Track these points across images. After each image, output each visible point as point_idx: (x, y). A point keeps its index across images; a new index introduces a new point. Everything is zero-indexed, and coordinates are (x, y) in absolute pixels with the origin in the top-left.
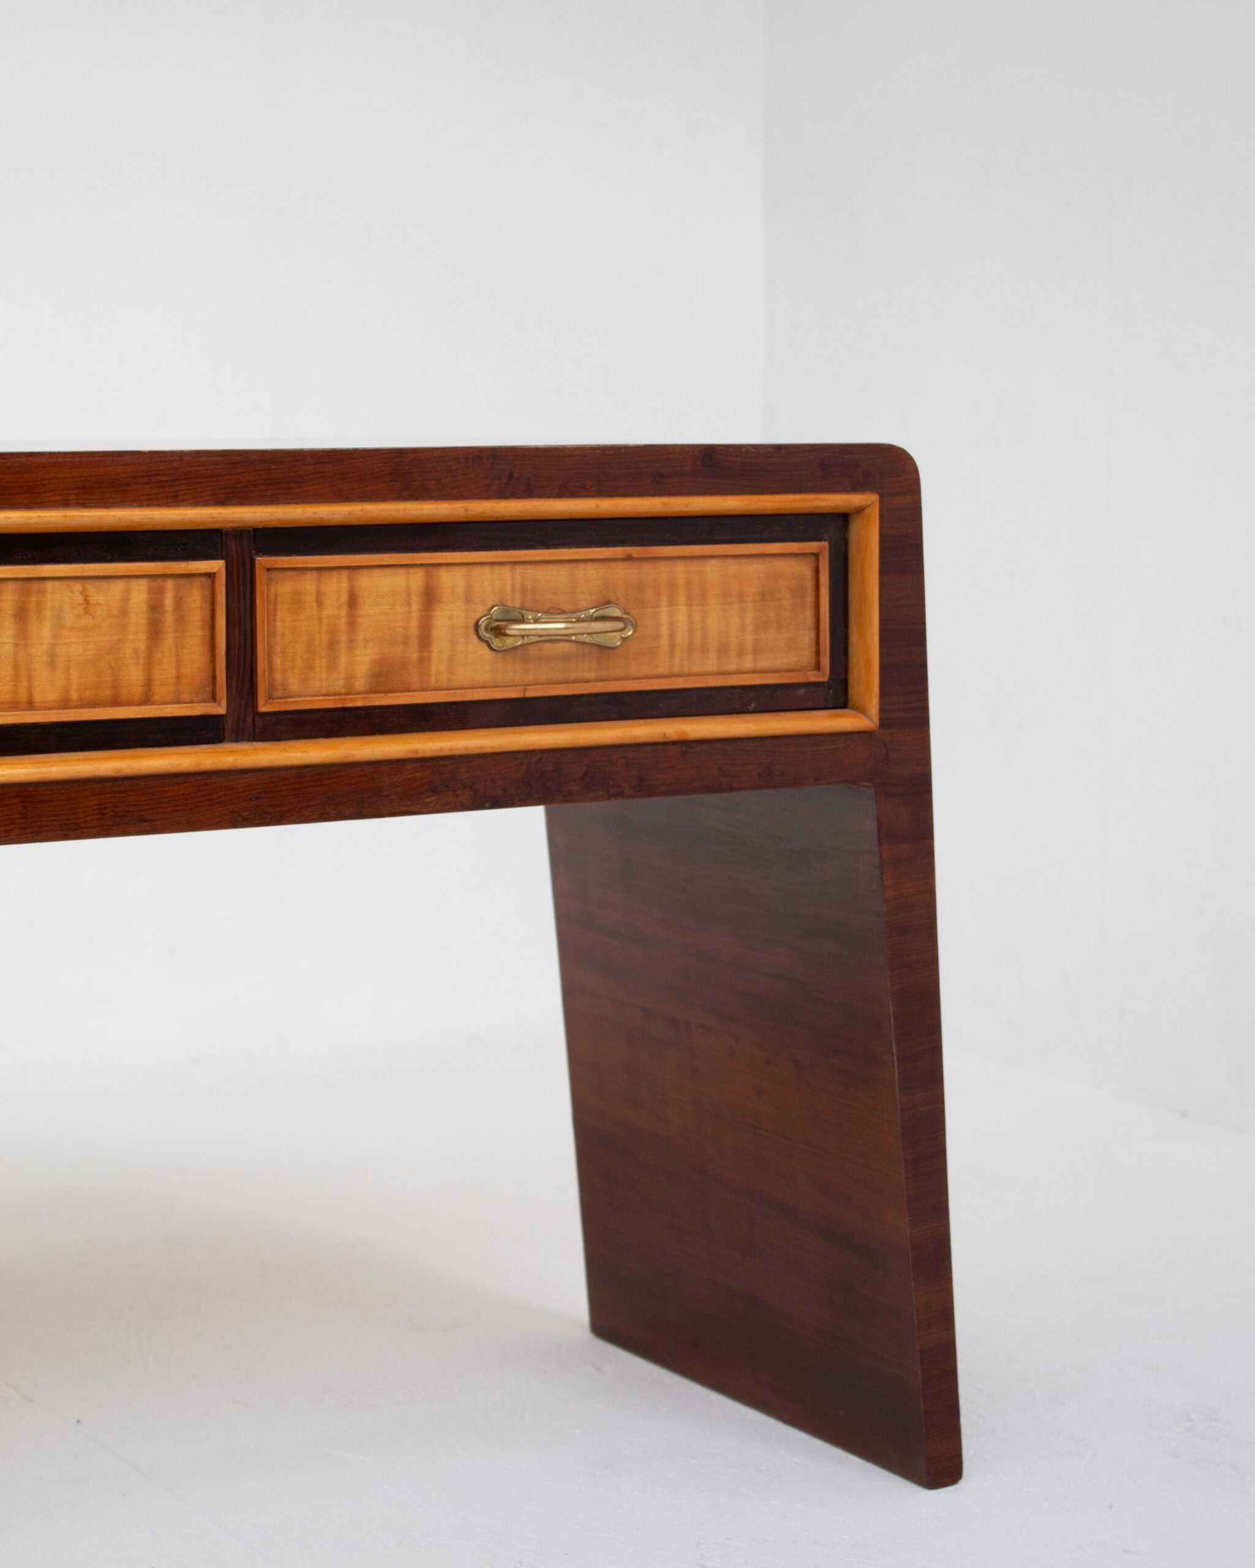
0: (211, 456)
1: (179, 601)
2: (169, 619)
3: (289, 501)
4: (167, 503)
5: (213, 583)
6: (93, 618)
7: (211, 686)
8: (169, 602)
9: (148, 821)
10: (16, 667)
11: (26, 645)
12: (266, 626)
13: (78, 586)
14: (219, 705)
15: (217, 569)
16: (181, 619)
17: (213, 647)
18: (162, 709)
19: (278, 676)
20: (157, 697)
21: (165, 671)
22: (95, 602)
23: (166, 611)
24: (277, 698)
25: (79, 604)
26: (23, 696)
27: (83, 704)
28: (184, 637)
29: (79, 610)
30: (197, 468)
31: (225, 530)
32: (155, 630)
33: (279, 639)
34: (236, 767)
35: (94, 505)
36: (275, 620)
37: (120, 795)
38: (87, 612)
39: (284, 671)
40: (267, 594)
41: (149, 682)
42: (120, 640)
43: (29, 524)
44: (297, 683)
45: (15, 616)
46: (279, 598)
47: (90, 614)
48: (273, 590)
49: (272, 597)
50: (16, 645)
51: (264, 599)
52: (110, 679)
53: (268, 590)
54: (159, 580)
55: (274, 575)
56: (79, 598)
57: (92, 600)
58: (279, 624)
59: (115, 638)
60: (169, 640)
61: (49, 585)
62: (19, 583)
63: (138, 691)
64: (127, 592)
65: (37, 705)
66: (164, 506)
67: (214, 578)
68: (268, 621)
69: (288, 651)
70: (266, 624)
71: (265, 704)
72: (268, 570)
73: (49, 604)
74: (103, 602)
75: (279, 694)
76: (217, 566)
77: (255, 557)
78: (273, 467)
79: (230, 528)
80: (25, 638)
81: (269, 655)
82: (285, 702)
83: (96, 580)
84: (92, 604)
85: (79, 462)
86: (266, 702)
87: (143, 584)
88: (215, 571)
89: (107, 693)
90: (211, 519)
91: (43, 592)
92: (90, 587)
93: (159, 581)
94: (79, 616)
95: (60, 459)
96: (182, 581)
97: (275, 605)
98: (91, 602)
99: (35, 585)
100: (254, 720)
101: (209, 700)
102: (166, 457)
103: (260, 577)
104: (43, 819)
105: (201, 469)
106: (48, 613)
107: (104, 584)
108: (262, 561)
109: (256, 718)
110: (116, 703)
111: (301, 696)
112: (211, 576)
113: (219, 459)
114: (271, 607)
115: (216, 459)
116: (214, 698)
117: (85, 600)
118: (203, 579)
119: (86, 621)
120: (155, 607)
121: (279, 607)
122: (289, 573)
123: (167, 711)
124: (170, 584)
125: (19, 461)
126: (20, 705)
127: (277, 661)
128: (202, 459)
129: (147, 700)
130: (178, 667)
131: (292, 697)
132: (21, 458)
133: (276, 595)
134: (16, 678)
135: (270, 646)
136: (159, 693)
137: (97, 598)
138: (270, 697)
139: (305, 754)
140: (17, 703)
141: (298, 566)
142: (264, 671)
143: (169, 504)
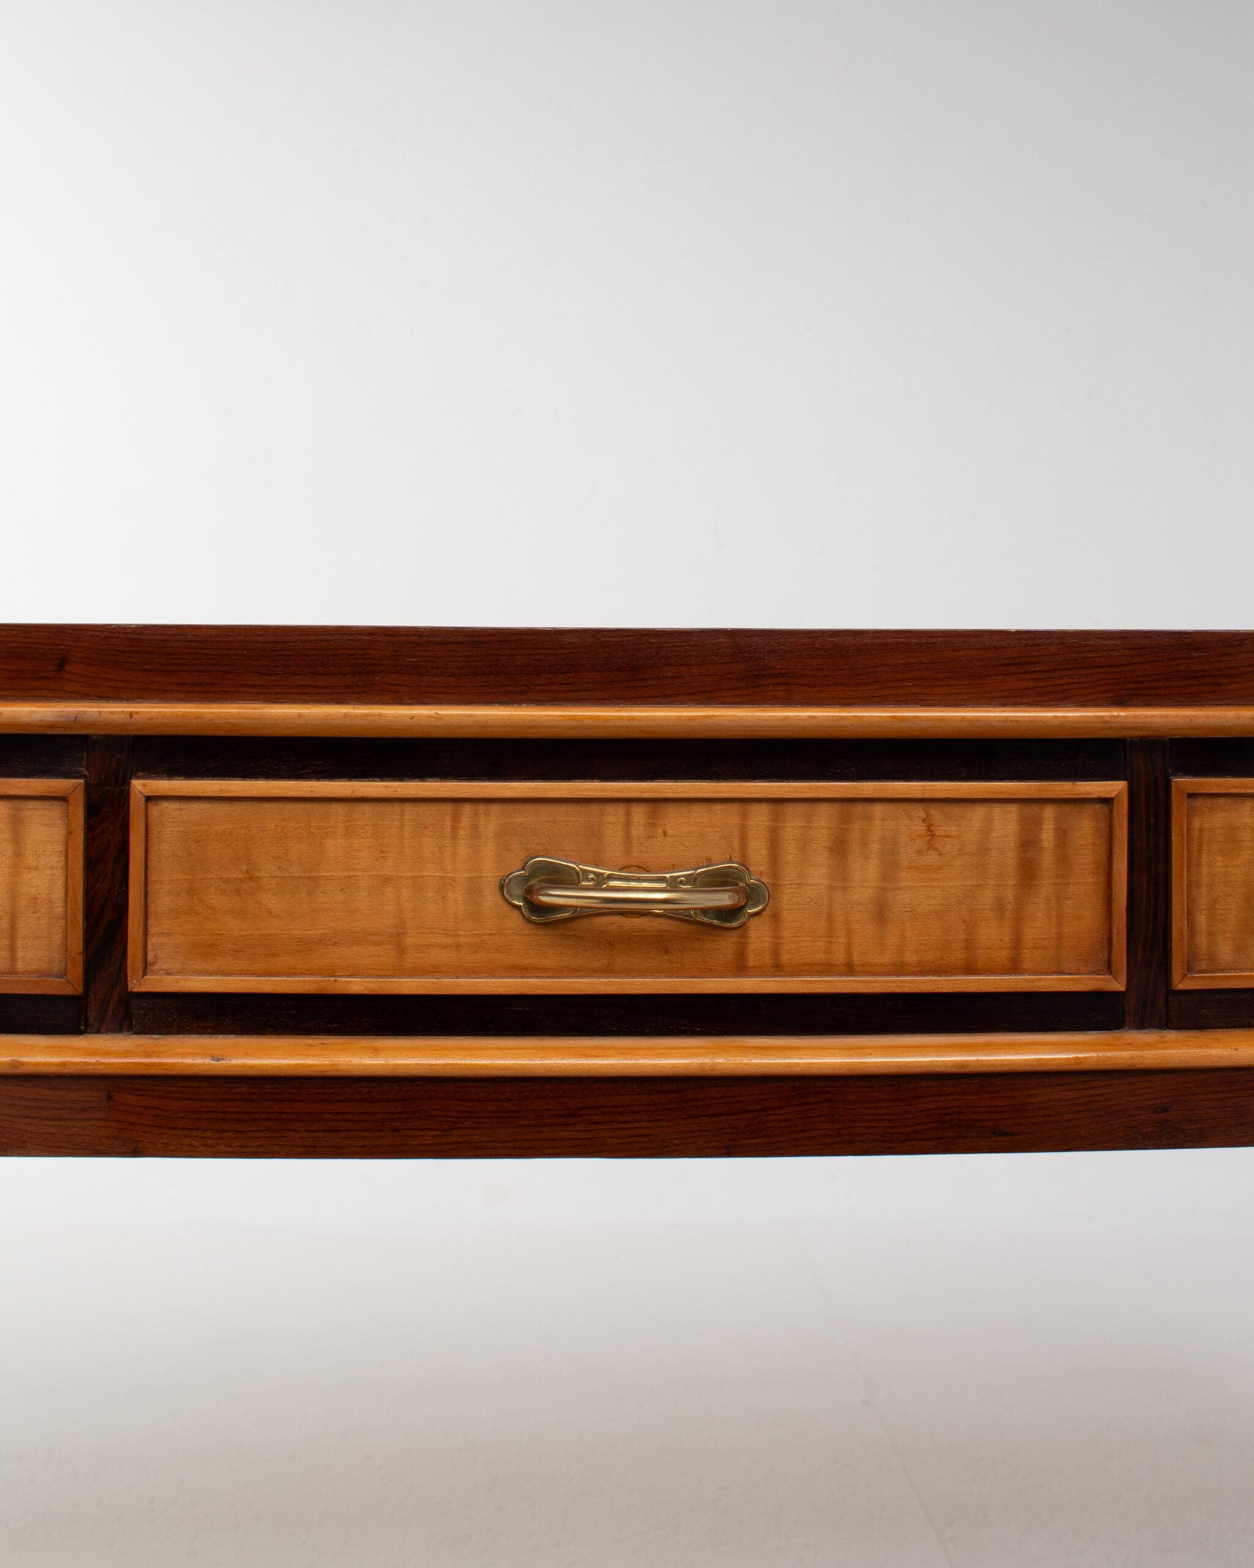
0: (1104, 639)
1: (1062, 836)
2: (1047, 860)
3: (1218, 703)
4: (1042, 701)
5: (1111, 811)
6: (940, 855)
7: (1106, 952)
8: (1047, 836)
9: (1006, 1134)
10: (830, 918)
11: (845, 889)
12: (1186, 873)
13: (919, 811)
14: (1116, 978)
15: (1116, 793)
16: (1064, 860)
17: (1109, 899)
18: (1033, 981)
19: (1202, 940)
20: (1027, 965)
21: (1037, 929)
22: (943, 834)
23: (1043, 848)
24: (1201, 972)
25: (920, 836)
26: (839, 956)
27: (922, 970)
28: (1069, 884)
29: (920, 844)
30: (1086, 654)
31: (1129, 740)
32: (1028, 873)
33: (1204, 891)
34: (1134, 1066)
35: (938, 703)
36: (1199, 865)
37: (967, 1097)
38: (930, 847)
39: (1211, 934)
40: (1188, 829)
41: (1017, 944)
42: (978, 886)
43: (842, 726)
44: (1229, 952)
45: (831, 850)
46: (1206, 834)
47: (936, 849)
48: (1197, 823)
49: (1195, 834)
50: (831, 888)
51: (1183, 835)
52: (962, 937)
53: (1189, 823)
54: (1034, 806)
55: (1199, 802)
56: (921, 828)
57: (939, 831)
58: (1205, 870)
59: (970, 882)
60: (1046, 888)
61: (878, 809)
62: (837, 807)
63: (1003, 956)
64: (989, 820)
65: (859, 969)
66: (1037, 705)
67: (1112, 804)
68: (1188, 866)
69: (1219, 907)
70: (1185, 869)
71: (1182, 979)
72: (1190, 795)
73: (875, 836)
74: (954, 834)
75: (1203, 965)
76: (1116, 788)
77: (1171, 777)
78: (1195, 654)
79: (1136, 737)
80: (845, 879)
81: (1189, 912)
82: (1211, 977)
83: (945, 804)
84: (938, 836)
85: (917, 644)
86: (1184, 976)
87: (1013, 810)
88: (1112, 796)
89: (958, 956)
90: (1102, 725)
91: (868, 818)
92: (936, 812)
93: (1034, 808)
94: (920, 852)
95: (890, 640)
96: (1066, 808)
97: (1200, 845)
98: (937, 833)
99: (859, 808)
100: (1167, 1000)
101: (1103, 971)
102: (1040, 639)
103: (1178, 806)
104: (857, 1125)
105: (1091, 655)
106: (875, 847)
107: (956, 810)
108: (1182, 783)
109: (1170, 998)
110: (969, 969)
111: (1234, 969)
112: (1107, 801)
113: (1119, 642)
114: (1194, 845)
115: (1112, 642)
116: (1109, 968)
117: (929, 830)
118: (1098, 806)
119: (931, 858)
120: (1028, 843)
121: (1205, 847)
122: (1222, 801)
123: (1042, 983)
124: (1049, 812)
125: (832, 642)
126: (836, 968)
127: (1201, 920)
128: (1092, 642)
129: (1014, 967)
130: (1059, 925)
131: (1222, 971)
132: (834, 637)
133: (1201, 830)
134: (830, 932)
135: (1191, 900)
136: (1029, 957)
137: (945, 829)
138: (1190, 969)
139: (1235, 1052)
140: (832, 965)
141: (1233, 791)
142: (1182, 935)
143: (1044, 703)
